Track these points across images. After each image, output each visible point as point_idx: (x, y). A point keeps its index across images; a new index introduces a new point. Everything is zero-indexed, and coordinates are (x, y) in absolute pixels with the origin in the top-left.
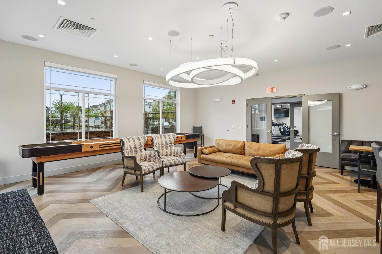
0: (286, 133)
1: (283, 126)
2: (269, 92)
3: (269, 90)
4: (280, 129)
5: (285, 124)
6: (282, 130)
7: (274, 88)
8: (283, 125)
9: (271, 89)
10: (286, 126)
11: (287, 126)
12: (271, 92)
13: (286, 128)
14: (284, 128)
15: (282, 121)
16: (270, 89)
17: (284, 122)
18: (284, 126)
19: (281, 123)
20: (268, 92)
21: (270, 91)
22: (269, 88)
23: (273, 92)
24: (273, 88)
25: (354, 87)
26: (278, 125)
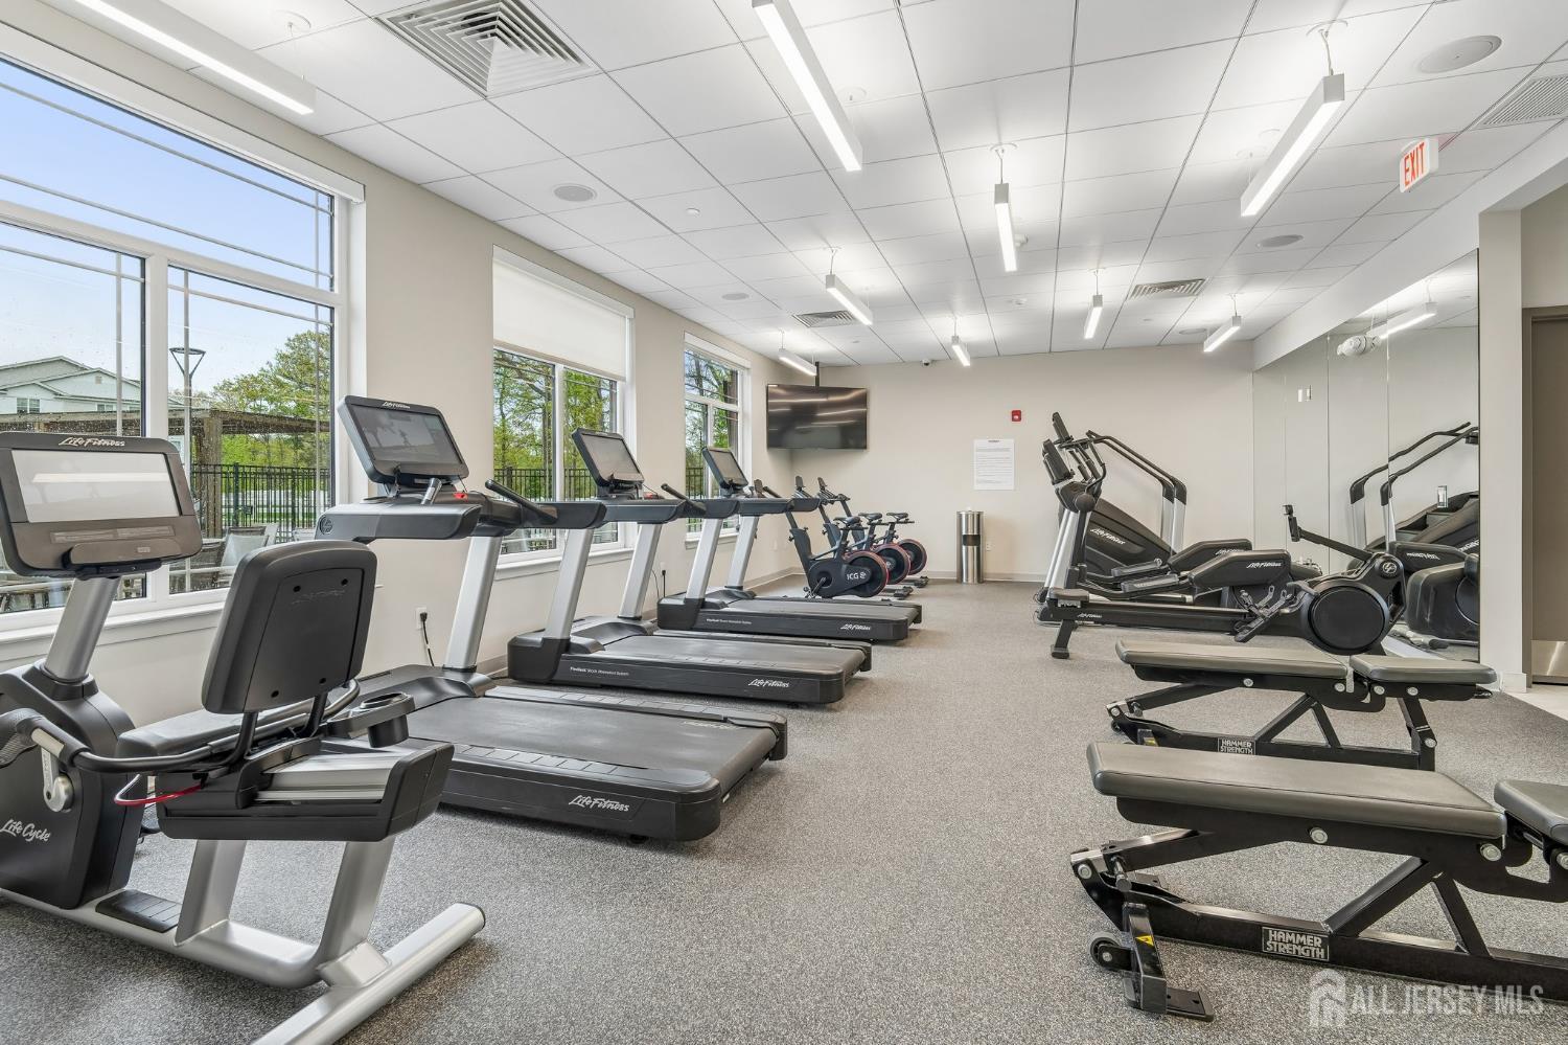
0: (849, 577)
1: (826, 519)
4: (801, 539)
5: (844, 500)
6: (821, 547)
8: (828, 508)
10: (849, 514)
11: (855, 514)
13: (846, 530)
14: (829, 529)
15: (820, 479)
17: (834, 488)
18: (834, 511)
19: (813, 491)
26: (787, 508)
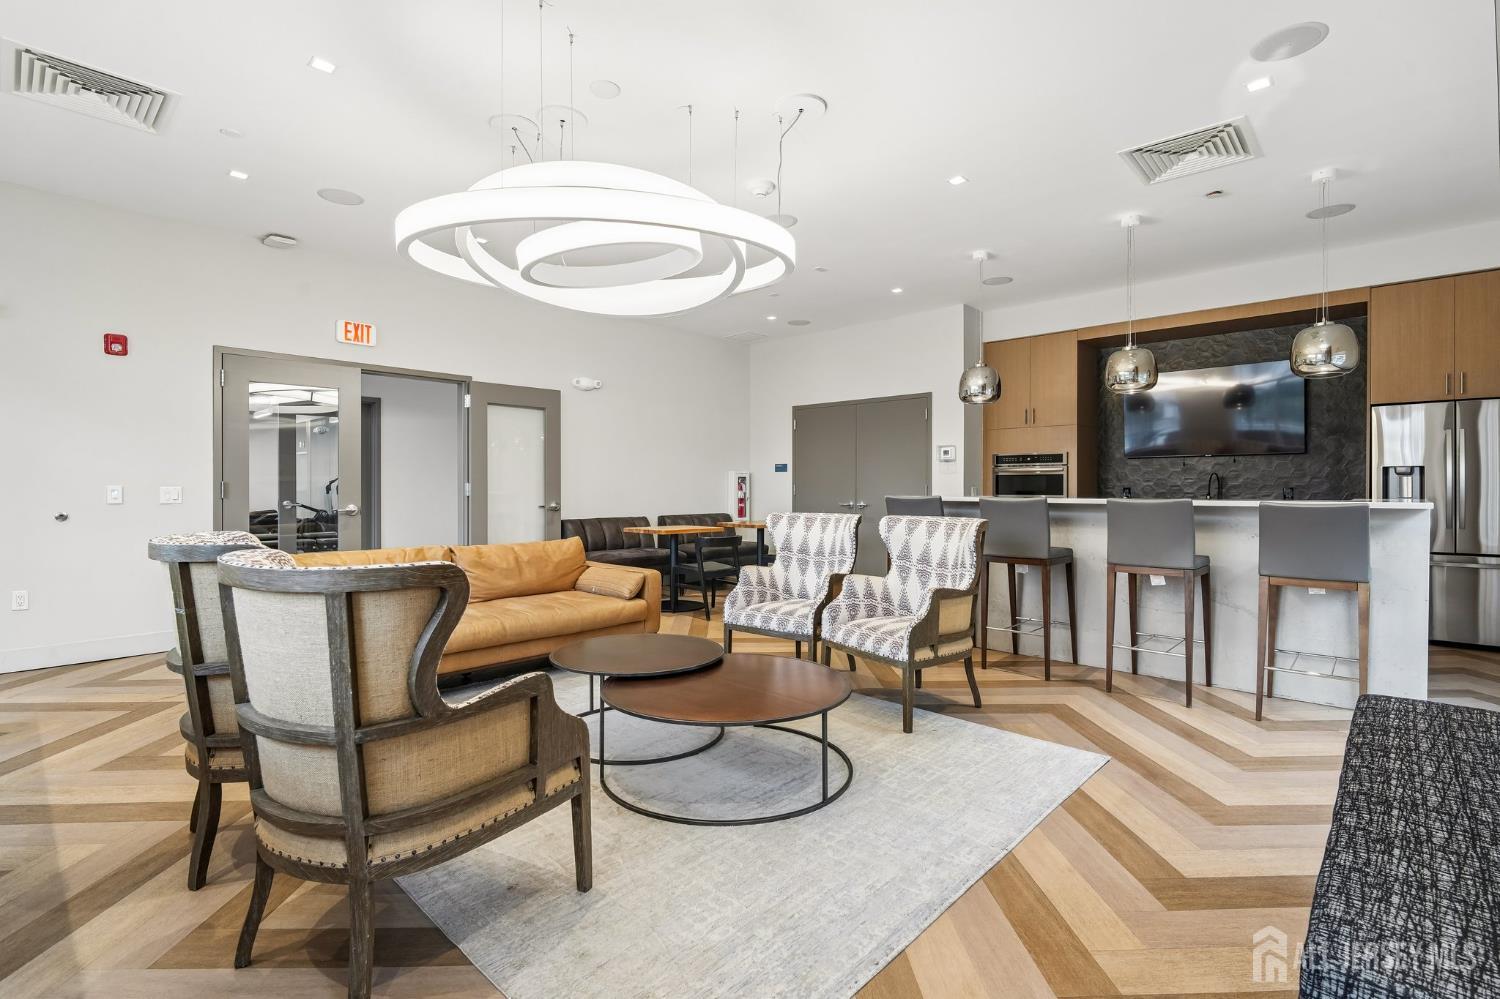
2: (347, 339)
3: (347, 331)
7: (369, 327)
9: (356, 328)
12: (356, 343)
16: (351, 328)
20: (341, 336)
21: (351, 335)
22: (347, 324)
23: (365, 343)
24: (365, 329)
25: (585, 382)
